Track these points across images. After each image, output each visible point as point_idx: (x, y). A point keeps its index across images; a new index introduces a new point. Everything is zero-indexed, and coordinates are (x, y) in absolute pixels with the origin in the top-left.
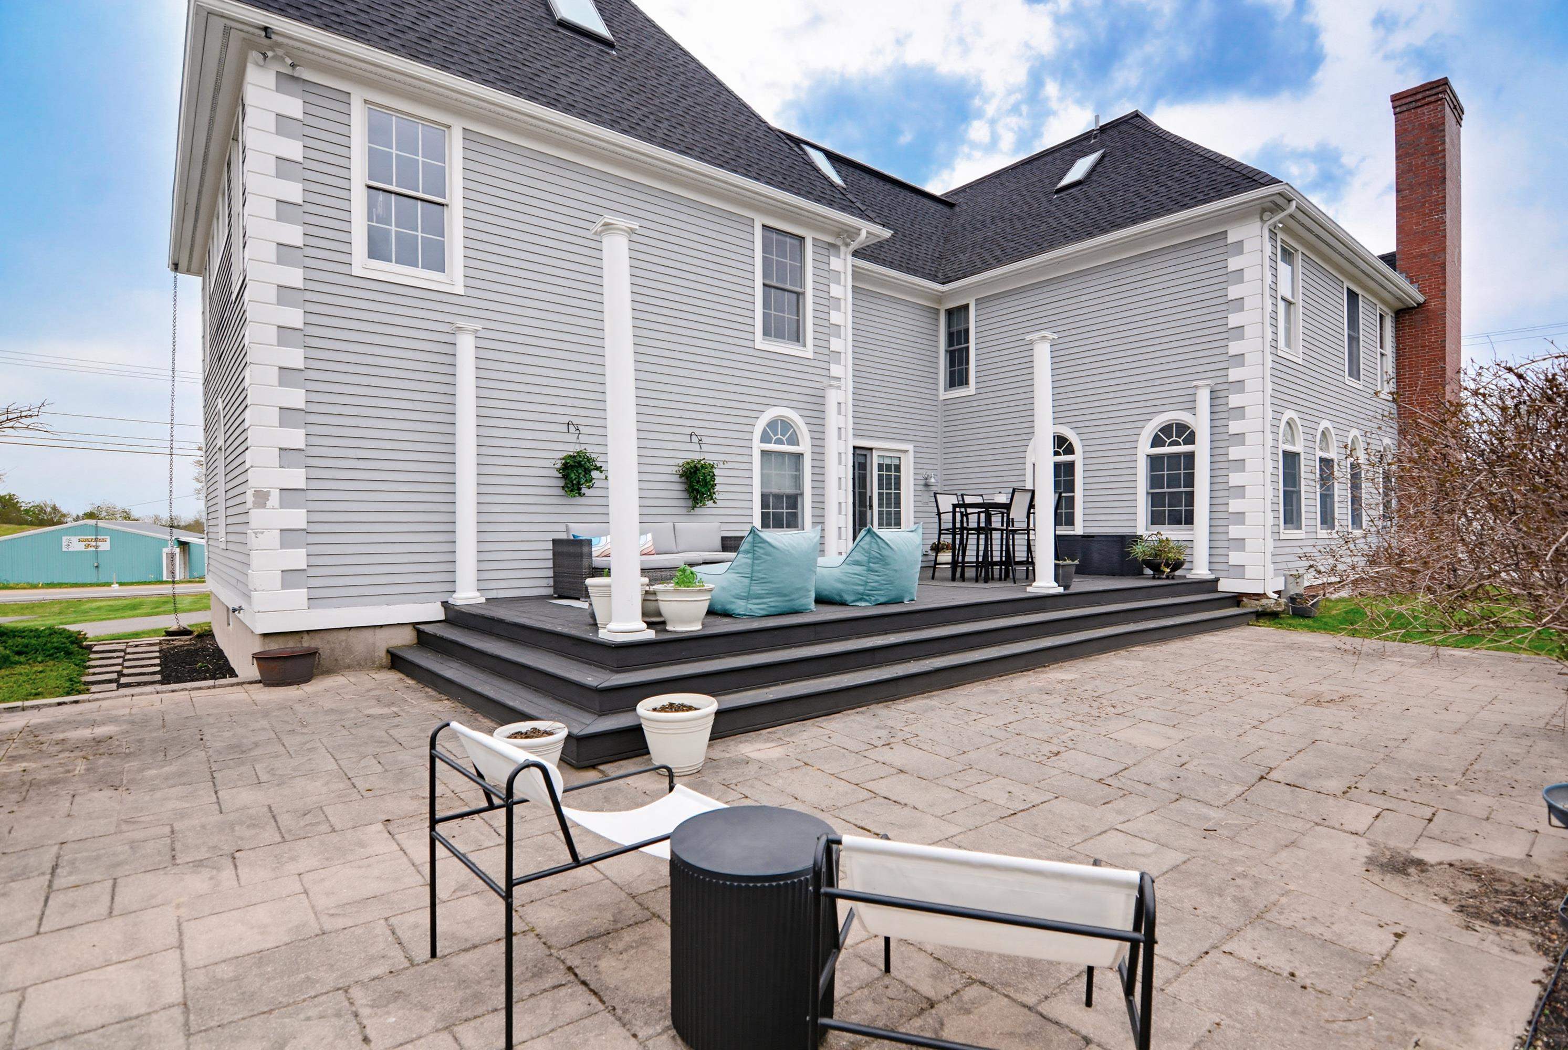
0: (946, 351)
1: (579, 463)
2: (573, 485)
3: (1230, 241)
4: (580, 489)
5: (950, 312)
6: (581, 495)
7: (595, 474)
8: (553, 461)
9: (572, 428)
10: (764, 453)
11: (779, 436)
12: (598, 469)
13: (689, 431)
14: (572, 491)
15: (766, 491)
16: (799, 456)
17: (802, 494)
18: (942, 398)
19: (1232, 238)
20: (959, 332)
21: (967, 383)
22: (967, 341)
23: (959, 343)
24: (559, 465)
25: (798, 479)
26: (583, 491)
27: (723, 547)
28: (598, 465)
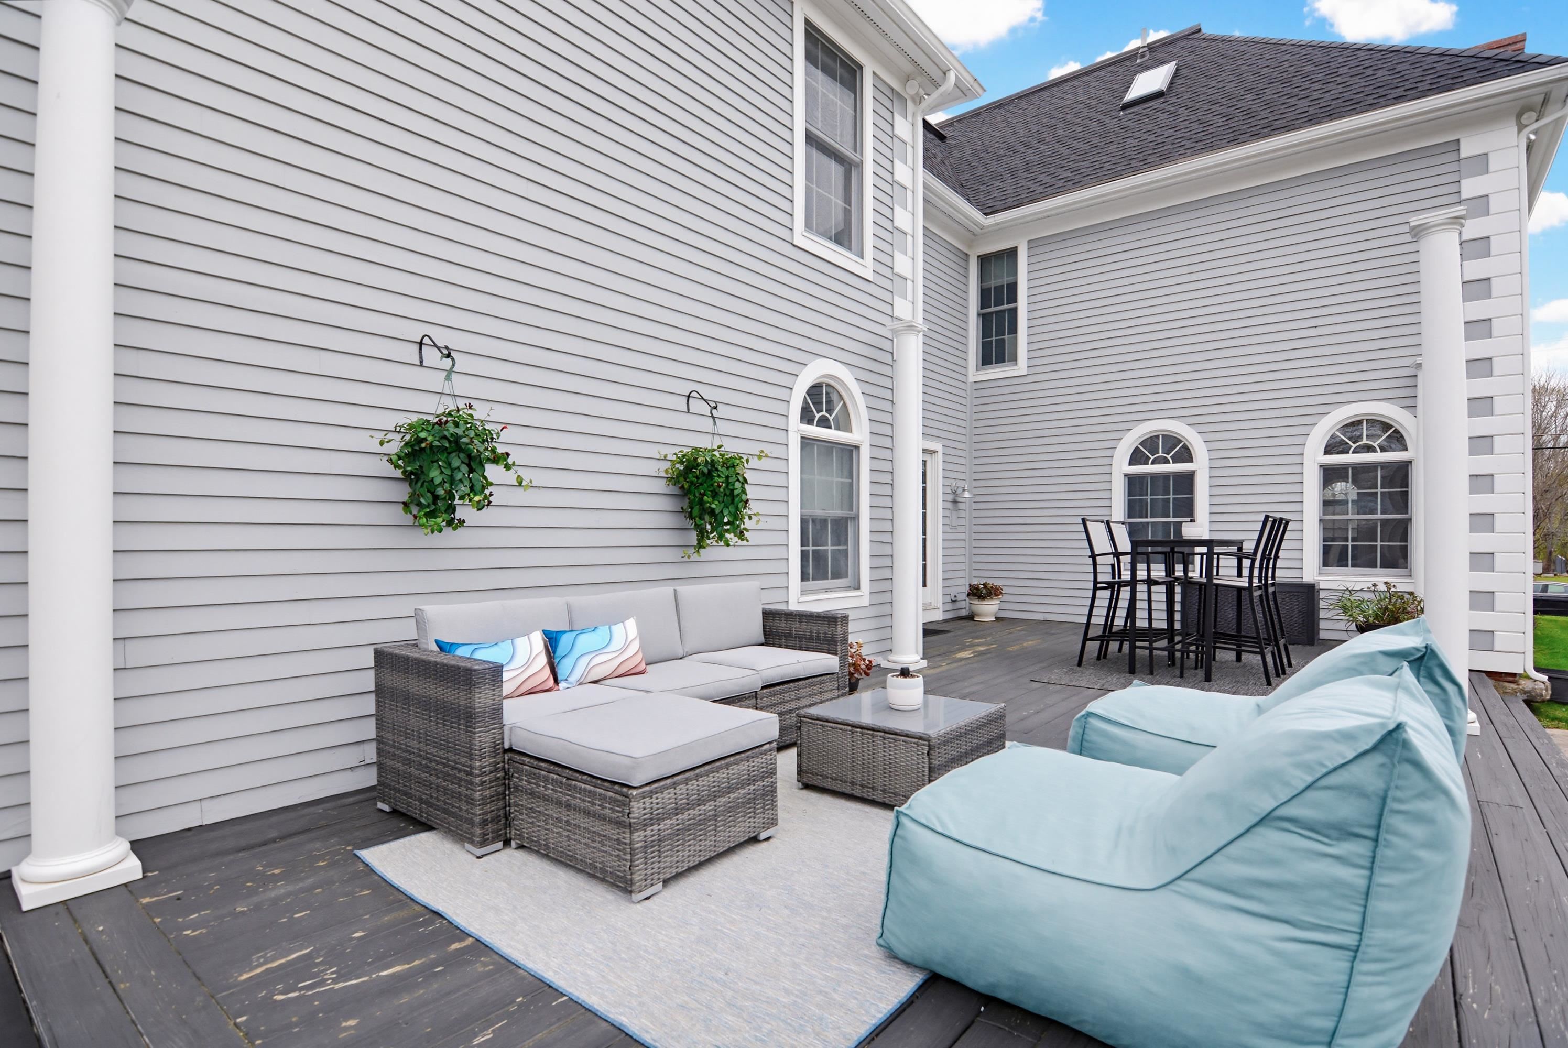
0: (979, 315)
1: (456, 440)
2: (436, 498)
3: (1464, 153)
4: (452, 509)
5: (984, 260)
6: (454, 523)
7: (493, 472)
8: (380, 436)
9: (432, 356)
10: (807, 442)
11: (824, 413)
12: (498, 459)
13: (686, 388)
14: (432, 514)
15: (808, 512)
16: (851, 451)
17: (856, 518)
18: (971, 379)
19: (1468, 148)
20: (999, 289)
21: (1014, 359)
22: (1015, 300)
23: (999, 302)
24: (394, 447)
25: (850, 494)
26: (460, 514)
27: (765, 633)
28: (500, 449)
